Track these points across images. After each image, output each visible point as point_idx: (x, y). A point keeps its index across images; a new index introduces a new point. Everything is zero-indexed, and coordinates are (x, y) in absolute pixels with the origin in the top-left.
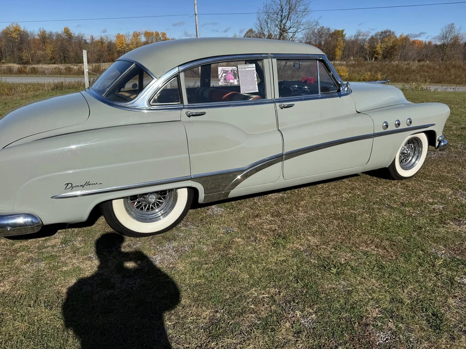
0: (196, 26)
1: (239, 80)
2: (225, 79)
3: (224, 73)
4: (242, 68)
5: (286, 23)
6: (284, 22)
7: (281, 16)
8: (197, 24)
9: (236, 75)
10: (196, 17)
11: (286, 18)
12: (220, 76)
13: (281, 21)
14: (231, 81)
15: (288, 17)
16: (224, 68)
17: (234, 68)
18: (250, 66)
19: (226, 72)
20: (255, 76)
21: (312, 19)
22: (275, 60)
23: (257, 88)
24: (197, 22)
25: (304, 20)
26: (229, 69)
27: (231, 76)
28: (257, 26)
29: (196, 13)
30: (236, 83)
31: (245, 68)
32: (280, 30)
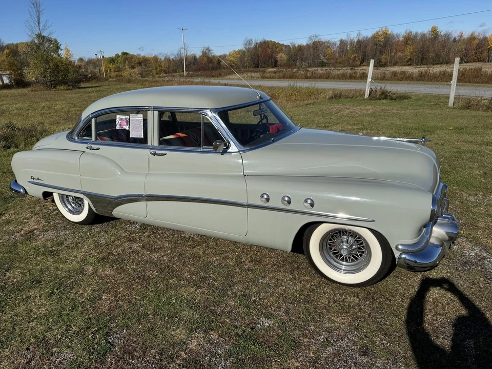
1: (129, 127)
2: (120, 125)
3: (120, 120)
4: (133, 117)
9: (128, 122)
12: (117, 123)
14: (124, 127)
16: (120, 116)
17: (127, 116)
18: (139, 116)
19: (121, 119)
20: (142, 124)
22: (156, 113)
23: (143, 135)
26: (124, 117)
27: (125, 123)
30: (127, 129)
31: (135, 117)
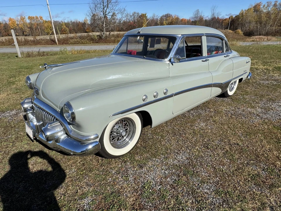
0: (49, 12)
5: (106, 10)
6: (105, 9)
7: (103, 6)
8: (50, 11)
10: (49, 6)
13: (104, 9)
15: (107, 6)
21: (122, 7)
24: (49, 9)
25: (117, 8)
28: (89, 12)
29: (48, 4)
32: (104, 14)
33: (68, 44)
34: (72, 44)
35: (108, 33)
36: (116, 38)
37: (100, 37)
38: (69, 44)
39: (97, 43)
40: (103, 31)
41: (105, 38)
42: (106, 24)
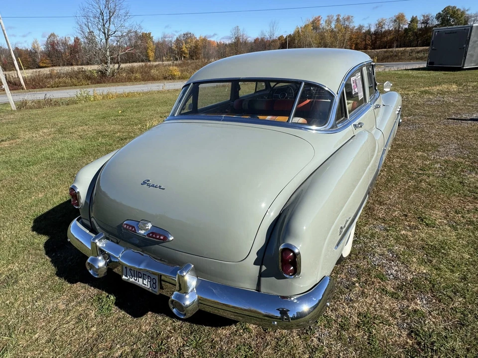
5: (109, 27)
6: (107, 26)
7: (103, 20)
11: (108, 22)
13: (104, 25)
25: (127, 24)
28: (80, 31)
32: (105, 34)
33: (45, 87)
34: (55, 87)
35: (116, 66)
36: (129, 73)
37: (103, 74)
38: (48, 87)
39: (98, 83)
40: (106, 63)
41: (111, 75)
42: (110, 51)
